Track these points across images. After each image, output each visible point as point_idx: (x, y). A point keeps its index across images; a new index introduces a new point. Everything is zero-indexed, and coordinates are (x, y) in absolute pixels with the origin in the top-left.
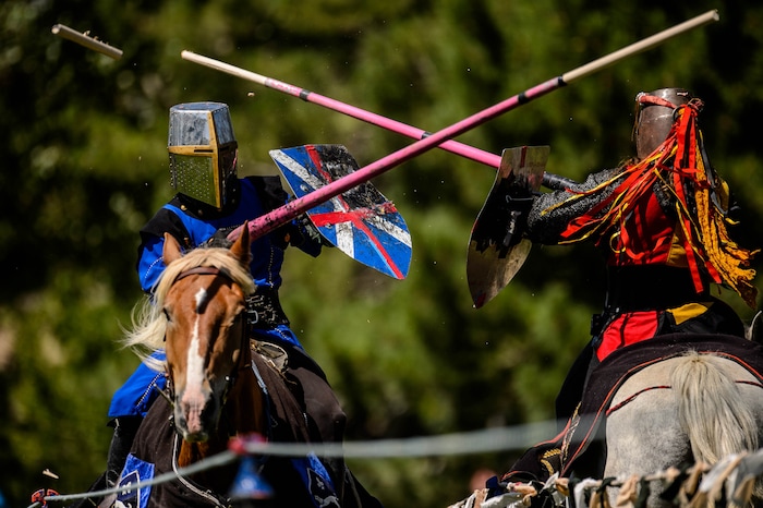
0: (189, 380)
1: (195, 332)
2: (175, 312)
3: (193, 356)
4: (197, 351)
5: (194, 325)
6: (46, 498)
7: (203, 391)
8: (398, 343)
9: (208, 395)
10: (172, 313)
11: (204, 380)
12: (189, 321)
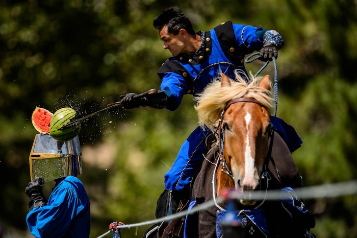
0: (246, 171)
1: (247, 141)
2: (233, 126)
3: (248, 157)
4: (250, 154)
5: (246, 137)
6: (118, 227)
7: (255, 179)
8: (332, 158)
9: (258, 181)
10: (231, 127)
11: (255, 172)
12: (243, 134)
